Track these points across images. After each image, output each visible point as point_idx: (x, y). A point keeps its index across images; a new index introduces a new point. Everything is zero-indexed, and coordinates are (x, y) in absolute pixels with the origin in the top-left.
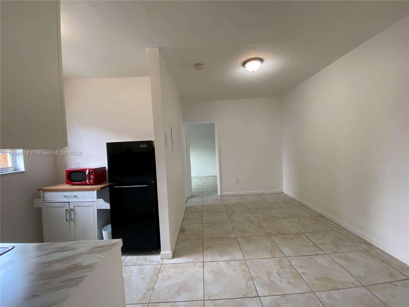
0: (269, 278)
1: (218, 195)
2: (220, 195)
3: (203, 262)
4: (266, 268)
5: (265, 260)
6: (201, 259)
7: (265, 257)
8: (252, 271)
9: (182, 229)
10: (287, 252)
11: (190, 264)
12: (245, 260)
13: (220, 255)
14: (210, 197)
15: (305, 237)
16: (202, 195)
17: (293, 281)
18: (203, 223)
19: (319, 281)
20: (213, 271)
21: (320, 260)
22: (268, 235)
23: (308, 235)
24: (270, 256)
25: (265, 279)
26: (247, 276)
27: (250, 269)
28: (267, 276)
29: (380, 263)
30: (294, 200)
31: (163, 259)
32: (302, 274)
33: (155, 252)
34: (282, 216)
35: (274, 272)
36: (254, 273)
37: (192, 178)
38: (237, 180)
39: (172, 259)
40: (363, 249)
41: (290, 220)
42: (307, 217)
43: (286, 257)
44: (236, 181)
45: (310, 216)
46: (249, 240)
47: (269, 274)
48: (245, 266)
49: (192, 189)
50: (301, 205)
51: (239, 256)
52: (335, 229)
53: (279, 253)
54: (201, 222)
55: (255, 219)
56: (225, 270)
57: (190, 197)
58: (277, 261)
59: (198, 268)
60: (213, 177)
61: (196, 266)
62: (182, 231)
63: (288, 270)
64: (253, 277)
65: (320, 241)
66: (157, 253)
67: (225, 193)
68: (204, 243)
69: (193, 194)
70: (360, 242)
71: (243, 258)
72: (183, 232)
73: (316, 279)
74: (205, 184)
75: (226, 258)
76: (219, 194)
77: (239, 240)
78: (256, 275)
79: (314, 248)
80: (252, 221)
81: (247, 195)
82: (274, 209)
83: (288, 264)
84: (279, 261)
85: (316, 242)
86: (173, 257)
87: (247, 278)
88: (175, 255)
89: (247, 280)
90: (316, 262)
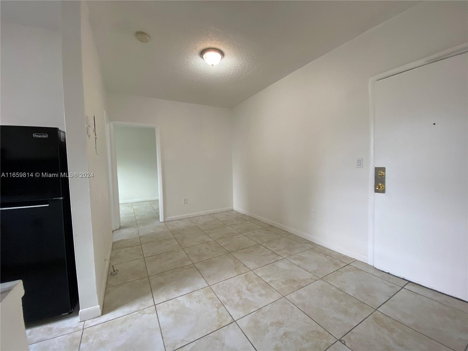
0: (241, 297)
1: (160, 221)
2: (163, 221)
3: (155, 305)
4: (235, 287)
5: (232, 280)
6: (151, 302)
7: (230, 276)
8: (221, 296)
9: (113, 271)
10: (251, 265)
11: (135, 314)
12: (209, 286)
13: (176, 290)
14: (148, 226)
15: (263, 248)
16: (137, 224)
17: (263, 292)
18: (144, 258)
19: (285, 285)
20: (172, 312)
21: (281, 265)
22: (229, 253)
23: (264, 244)
24: (236, 274)
25: (237, 299)
26: (216, 304)
27: (218, 294)
28: (238, 296)
29: (324, 256)
30: (244, 215)
31: (84, 321)
32: (270, 282)
33: (67, 313)
34: (238, 231)
35: (244, 290)
36: (223, 297)
37: (120, 205)
38: (186, 200)
39: (102, 316)
40: (309, 248)
41: (246, 235)
42: (259, 229)
43: (252, 270)
44: (184, 202)
45: (262, 228)
46: (209, 263)
47: (239, 292)
48: (211, 292)
49: (120, 219)
50: (252, 219)
51: (201, 283)
52: (285, 235)
53: (244, 268)
54: (142, 257)
55: (211, 240)
56: (188, 305)
57: (117, 229)
58: (244, 277)
59: (149, 314)
60: (149, 202)
61: (144, 314)
62: (112, 273)
63: (256, 283)
64: (223, 302)
65: (276, 248)
66: (71, 314)
67: (169, 218)
68: (150, 281)
69: (122, 225)
70: (306, 243)
71: (207, 285)
72: (114, 274)
73: (283, 283)
74: (138, 212)
75: (186, 290)
76: (161, 219)
77: (197, 265)
78: (225, 298)
79: (273, 256)
80: (208, 242)
81: (197, 216)
82: (228, 226)
83: (255, 277)
84: (246, 277)
85: (273, 250)
86: (103, 313)
87: (217, 305)
88: (106, 309)
89: (218, 308)
90: (278, 268)
